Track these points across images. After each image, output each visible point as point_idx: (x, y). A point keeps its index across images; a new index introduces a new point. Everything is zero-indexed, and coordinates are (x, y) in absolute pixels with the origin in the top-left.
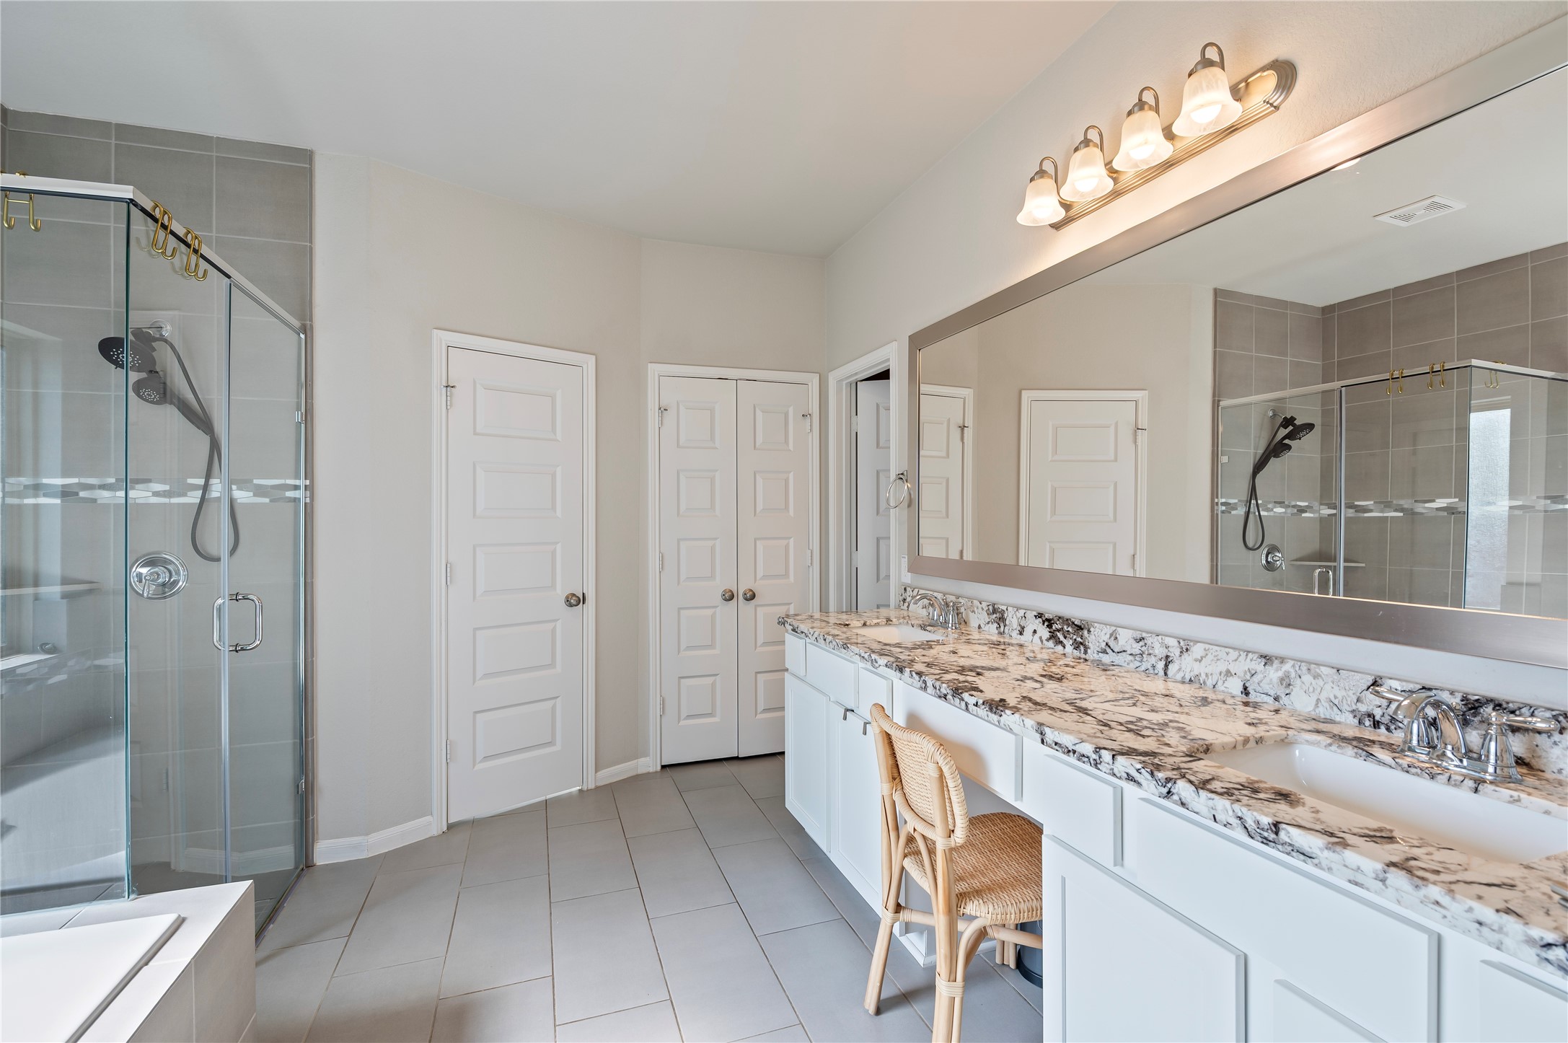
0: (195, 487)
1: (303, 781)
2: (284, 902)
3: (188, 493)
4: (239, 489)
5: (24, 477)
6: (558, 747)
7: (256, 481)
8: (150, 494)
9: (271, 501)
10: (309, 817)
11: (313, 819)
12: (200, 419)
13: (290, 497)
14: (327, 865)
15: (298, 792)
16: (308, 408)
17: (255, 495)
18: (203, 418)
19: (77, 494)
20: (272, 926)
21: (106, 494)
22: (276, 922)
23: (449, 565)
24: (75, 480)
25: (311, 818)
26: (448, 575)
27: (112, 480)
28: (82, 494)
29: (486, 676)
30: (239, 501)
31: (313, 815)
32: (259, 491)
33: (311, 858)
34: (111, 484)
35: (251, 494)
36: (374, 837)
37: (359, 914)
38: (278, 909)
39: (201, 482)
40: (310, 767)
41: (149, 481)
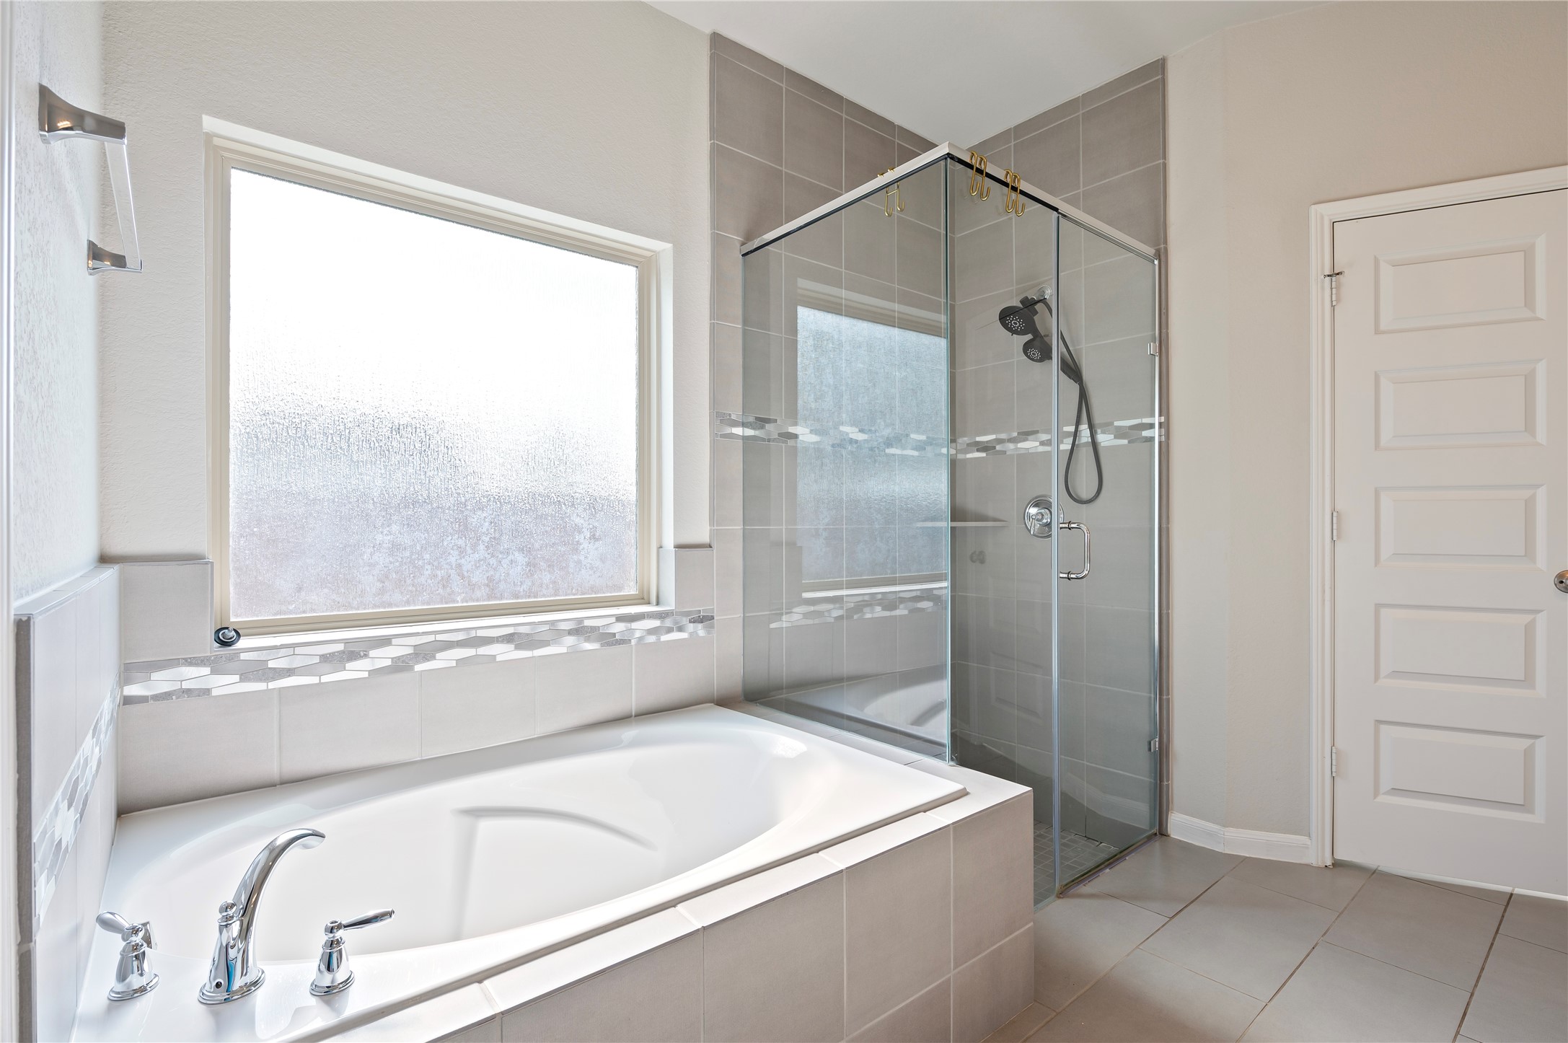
0: (1067, 434)
1: (1157, 740)
2: (1127, 855)
3: (1064, 440)
4: (1103, 432)
5: (965, 437)
6: (1538, 818)
7: (1116, 423)
8: (1038, 444)
9: (1129, 442)
10: (1163, 781)
11: (1168, 785)
12: (1072, 370)
13: (1146, 437)
14: (1180, 841)
15: (1150, 749)
16: (1162, 339)
17: (1115, 438)
18: (1073, 366)
19: (994, 448)
20: (1108, 870)
21: (1011, 446)
22: (1112, 870)
23: (1335, 514)
24: (993, 437)
25: (1165, 783)
26: (1335, 527)
27: (1015, 434)
28: (998, 448)
29: (1396, 674)
30: (1102, 444)
31: (1168, 780)
32: (1120, 433)
33: (1165, 826)
34: (1014, 437)
35: (1112, 436)
36: (1231, 833)
37: (1192, 902)
38: (1118, 859)
39: (1072, 429)
40: (1165, 728)
41: (1037, 432)
